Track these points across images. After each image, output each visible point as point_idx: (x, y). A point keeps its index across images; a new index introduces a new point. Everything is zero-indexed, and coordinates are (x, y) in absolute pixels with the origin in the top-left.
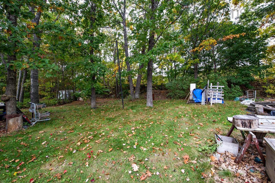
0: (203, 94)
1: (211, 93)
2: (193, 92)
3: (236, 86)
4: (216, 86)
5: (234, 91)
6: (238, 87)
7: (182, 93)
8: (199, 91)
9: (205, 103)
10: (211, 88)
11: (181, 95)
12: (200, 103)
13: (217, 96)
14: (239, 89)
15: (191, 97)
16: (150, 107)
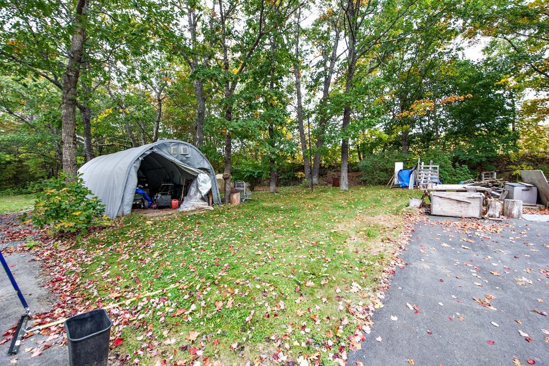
0: (412, 176)
1: (422, 175)
2: (398, 174)
3: (463, 165)
4: (428, 166)
5: (459, 173)
6: (465, 167)
7: (383, 176)
8: (406, 172)
9: (414, 187)
10: (422, 168)
11: (382, 179)
12: (407, 187)
13: (429, 179)
14: (466, 169)
15: (396, 181)
16: (345, 190)
